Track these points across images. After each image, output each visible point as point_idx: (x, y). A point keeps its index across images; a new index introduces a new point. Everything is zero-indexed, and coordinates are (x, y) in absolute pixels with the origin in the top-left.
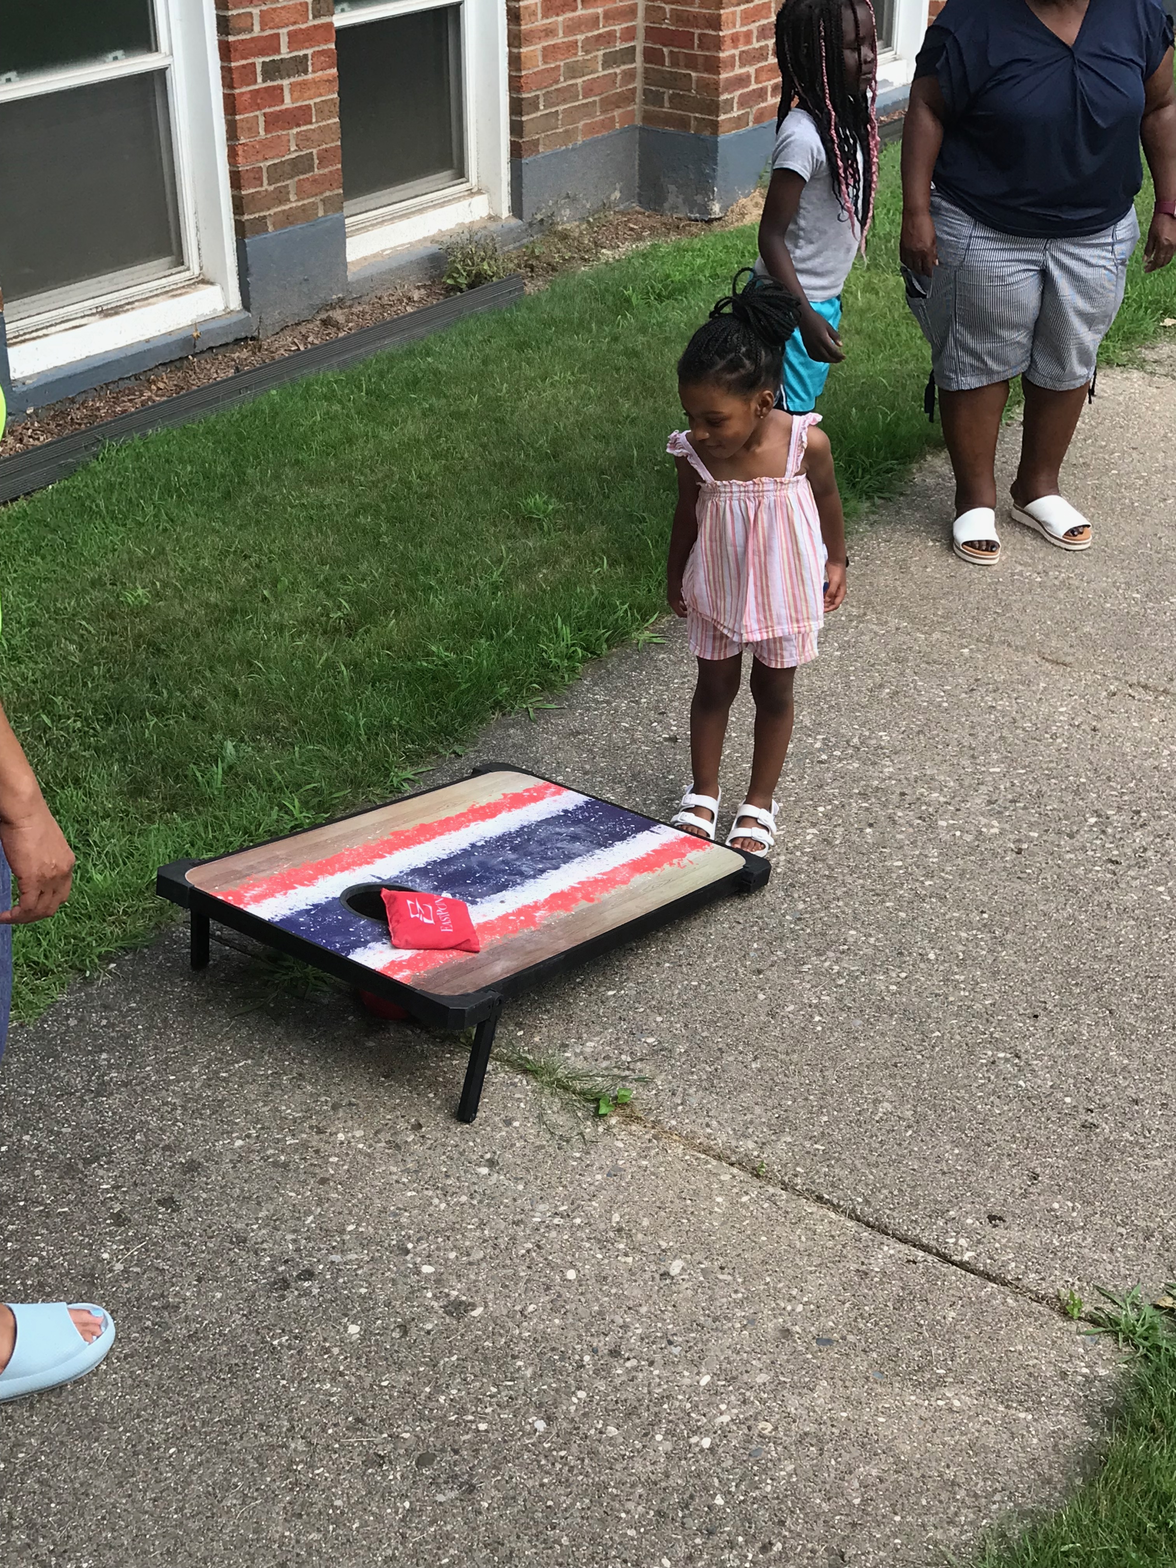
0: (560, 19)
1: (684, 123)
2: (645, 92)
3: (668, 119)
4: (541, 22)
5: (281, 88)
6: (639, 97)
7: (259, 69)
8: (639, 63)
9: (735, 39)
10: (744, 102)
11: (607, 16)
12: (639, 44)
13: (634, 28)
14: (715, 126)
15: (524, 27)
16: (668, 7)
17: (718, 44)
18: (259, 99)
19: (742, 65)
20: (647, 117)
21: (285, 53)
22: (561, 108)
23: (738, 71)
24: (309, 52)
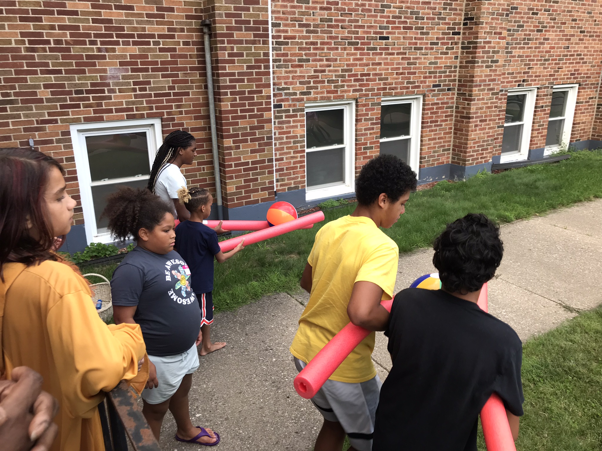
0: (432, 142)
1: (459, 163)
2: (452, 157)
3: (456, 163)
4: (427, 142)
5: (367, 152)
6: (451, 158)
7: (362, 148)
8: (451, 151)
9: (471, 147)
10: (472, 160)
11: (444, 142)
12: (451, 148)
13: (450, 145)
14: (465, 164)
15: (424, 143)
16: (457, 141)
17: (467, 148)
18: (362, 154)
19: (473, 152)
20: (452, 162)
21: (368, 145)
22: (431, 159)
23: (471, 154)
24: (374, 146)
